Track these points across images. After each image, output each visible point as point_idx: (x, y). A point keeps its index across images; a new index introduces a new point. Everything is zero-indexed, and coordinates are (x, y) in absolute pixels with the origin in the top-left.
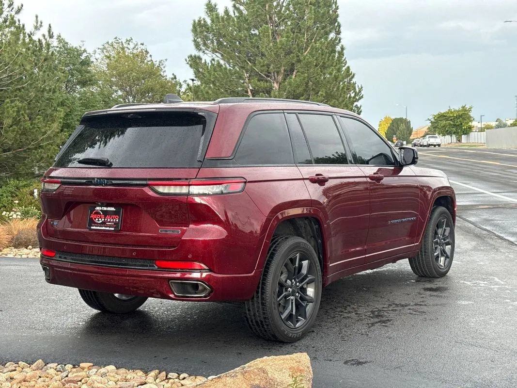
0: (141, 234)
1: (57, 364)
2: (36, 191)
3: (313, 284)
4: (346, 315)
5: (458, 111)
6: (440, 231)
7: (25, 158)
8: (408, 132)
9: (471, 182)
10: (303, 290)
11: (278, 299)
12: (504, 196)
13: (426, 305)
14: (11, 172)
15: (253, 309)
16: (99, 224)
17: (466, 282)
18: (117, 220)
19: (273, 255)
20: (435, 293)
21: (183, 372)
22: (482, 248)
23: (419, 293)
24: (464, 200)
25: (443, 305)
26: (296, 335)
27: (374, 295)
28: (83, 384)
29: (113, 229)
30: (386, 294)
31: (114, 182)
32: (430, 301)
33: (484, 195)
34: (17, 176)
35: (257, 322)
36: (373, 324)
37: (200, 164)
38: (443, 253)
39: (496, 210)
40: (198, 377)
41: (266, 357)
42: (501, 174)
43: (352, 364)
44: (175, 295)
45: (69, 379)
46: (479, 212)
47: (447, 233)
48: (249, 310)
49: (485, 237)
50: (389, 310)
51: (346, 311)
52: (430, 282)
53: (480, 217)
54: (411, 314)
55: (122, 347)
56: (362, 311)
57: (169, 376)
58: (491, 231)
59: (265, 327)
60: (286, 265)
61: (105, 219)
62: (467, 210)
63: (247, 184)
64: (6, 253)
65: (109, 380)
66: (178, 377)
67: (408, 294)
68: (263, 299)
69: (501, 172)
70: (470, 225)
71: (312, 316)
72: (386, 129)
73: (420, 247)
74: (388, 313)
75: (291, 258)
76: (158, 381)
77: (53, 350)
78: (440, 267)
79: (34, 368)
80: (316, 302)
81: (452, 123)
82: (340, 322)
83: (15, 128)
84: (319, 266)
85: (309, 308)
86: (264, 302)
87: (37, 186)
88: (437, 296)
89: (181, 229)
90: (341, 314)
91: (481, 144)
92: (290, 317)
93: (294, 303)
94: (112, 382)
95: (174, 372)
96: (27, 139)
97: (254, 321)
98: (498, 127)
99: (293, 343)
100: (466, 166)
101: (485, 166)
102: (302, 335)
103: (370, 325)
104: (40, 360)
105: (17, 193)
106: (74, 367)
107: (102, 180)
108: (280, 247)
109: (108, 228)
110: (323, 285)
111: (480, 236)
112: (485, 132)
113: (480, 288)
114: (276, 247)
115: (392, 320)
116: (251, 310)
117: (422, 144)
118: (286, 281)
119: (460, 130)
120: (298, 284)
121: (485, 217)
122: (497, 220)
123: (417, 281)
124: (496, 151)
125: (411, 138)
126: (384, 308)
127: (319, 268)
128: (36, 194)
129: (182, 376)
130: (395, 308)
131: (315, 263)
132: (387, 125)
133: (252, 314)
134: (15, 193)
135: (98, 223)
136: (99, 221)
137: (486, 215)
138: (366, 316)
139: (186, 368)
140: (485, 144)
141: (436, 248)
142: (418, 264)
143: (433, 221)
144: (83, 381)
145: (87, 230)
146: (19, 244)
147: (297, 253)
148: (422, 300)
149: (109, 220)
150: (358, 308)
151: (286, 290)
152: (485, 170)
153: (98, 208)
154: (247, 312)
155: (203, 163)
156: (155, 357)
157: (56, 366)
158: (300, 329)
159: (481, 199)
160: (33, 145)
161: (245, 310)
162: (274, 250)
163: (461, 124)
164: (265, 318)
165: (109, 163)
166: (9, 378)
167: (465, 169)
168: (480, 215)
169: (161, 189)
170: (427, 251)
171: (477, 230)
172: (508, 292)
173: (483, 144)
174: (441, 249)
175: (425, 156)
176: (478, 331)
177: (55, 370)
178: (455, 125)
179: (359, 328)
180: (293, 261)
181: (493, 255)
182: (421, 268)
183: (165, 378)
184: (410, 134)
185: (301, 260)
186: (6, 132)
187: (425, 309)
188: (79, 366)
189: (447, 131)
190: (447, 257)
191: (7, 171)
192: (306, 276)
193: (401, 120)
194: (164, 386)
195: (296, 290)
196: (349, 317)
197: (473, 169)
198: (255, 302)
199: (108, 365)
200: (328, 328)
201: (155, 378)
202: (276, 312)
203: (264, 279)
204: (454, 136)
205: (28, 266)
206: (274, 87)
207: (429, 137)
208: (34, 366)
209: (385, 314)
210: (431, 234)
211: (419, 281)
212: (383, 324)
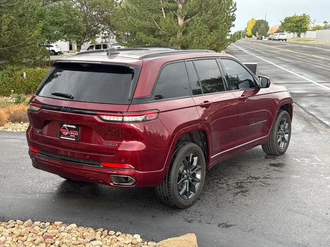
0: (92, 144)
1: (40, 222)
2: (24, 73)
3: (200, 171)
4: (220, 186)
5: (300, 17)
6: (282, 126)
7: (17, 52)
8: (266, 30)
9: (305, 74)
10: (194, 175)
11: (178, 183)
12: (325, 86)
13: (270, 178)
14: (8, 60)
15: (162, 189)
16: (66, 135)
17: (296, 160)
18: (77, 134)
19: (175, 156)
20: (277, 168)
21: (118, 230)
22: (308, 130)
23: (267, 168)
24: (299, 89)
25: (281, 178)
26: (188, 204)
27: (238, 169)
28: (56, 238)
29: (74, 140)
30: (246, 168)
31: (75, 110)
32: (274, 174)
33: (312, 85)
34: (12, 63)
35: (164, 197)
36: (237, 194)
37: (130, 101)
38: (283, 139)
39: (319, 98)
40: (127, 235)
41: (169, 239)
42: (324, 67)
43: (223, 227)
44: (114, 184)
45: (48, 235)
46: (308, 99)
47: (286, 127)
48: (160, 190)
49: (311, 121)
50: (247, 182)
51: (221, 182)
52: (274, 158)
53: (308, 103)
54: (261, 185)
55: (80, 209)
56: (230, 182)
57: (109, 233)
58: (315, 115)
59: (170, 200)
60: (183, 162)
61: (69, 132)
62: (300, 97)
63: (160, 114)
64: (7, 127)
65: (72, 236)
66: (115, 234)
67: (260, 169)
68: (168, 184)
69: (324, 65)
70: (302, 110)
71: (199, 190)
72: (252, 27)
73: (268, 138)
74: (247, 184)
75: (187, 157)
76: (103, 237)
77: (38, 210)
78: (281, 148)
79: (26, 225)
80: (202, 181)
81: (295, 25)
82: (216, 191)
83: (9, 32)
84: (205, 160)
85: (197, 185)
86: (169, 186)
87: (25, 70)
88: (278, 171)
89: (117, 143)
90: (217, 184)
91: (313, 39)
92: (185, 193)
93: (188, 185)
94: (74, 237)
95: (113, 230)
96: (18, 40)
97: (163, 196)
98: (325, 28)
99: (186, 208)
100: (302, 59)
101: (314, 60)
102: (192, 203)
103: (235, 194)
104: (30, 220)
105: (13, 74)
106: (51, 224)
107: (67, 109)
108: (180, 151)
109: (71, 139)
110: (207, 170)
111: (308, 120)
112: (316, 31)
113: (305, 164)
114: (177, 151)
115: (249, 190)
116: (161, 190)
117: (275, 38)
118: (183, 171)
119: (300, 30)
120: (191, 172)
121: (311, 104)
122: (319, 107)
123: (266, 158)
124: (322, 46)
125: (268, 33)
126: (244, 180)
127: (204, 161)
128: (25, 75)
129: (117, 234)
130: (251, 181)
131: (202, 158)
132: (252, 24)
133: (162, 192)
134: (11, 74)
135: (64, 135)
136: (65, 133)
137: (312, 103)
138: (233, 186)
139: (120, 228)
140: (316, 39)
141: (279, 137)
142: (267, 147)
143: (278, 121)
144: (56, 236)
145: (58, 139)
146: (15, 120)
147: (191, 154)
148: (268, 174)
149: (72, 133)
150: (228, 180)
151: (183, 177)
152: (314, 63)
153: (65, 125)
154: (159, 191)
155: (131, 101)
156: (101, 218)
157: (40, 224)
158: (191, 200)
159: (310, 88)
160: (22, 43)
161: (157, 190)
162: (176, 153)
163: (301, 25)
164: (170, 195)
165: (72, 97)
166: (11, 233)
167: (301, 62)
168: (309, 102)
169: (105, 117)
170: (273, 139)
171: (306, 115)
172: (323, 168)
173: (314, 39)
174: (282, 137)
175: (276, 50)
176: (302, 201)
177: (39, 226)
178: (297, 26)
179: (228, 196)
180: (187, 158)
181: (315, 137)
182: (269, 150)
183: (107, 234)
184: (267, 31)
185: (193, 157)
186: (4, 35)
187: (269, 181)
188: (54, 223)
189: (292, 29)
190: (286, 142)
191: (6, 60)
192: (196, 167)
193: (262, 21)
194: (106, 241)
195: (189, 176)
196: (222, 188)
197: (306, 62)
198: (163, 185)
199: (72, 224)
200: (209, 196)
201: (101, 235)
202: (176, 192)
203: (170, 172)
204: (296, 33)
205: (21, 139)
206: (179, 7)
207: (280, 34)
208: (26, 223)
209: (245, 185)
210: (276, 129)
211: (267, 158)
212: (243, 194)
